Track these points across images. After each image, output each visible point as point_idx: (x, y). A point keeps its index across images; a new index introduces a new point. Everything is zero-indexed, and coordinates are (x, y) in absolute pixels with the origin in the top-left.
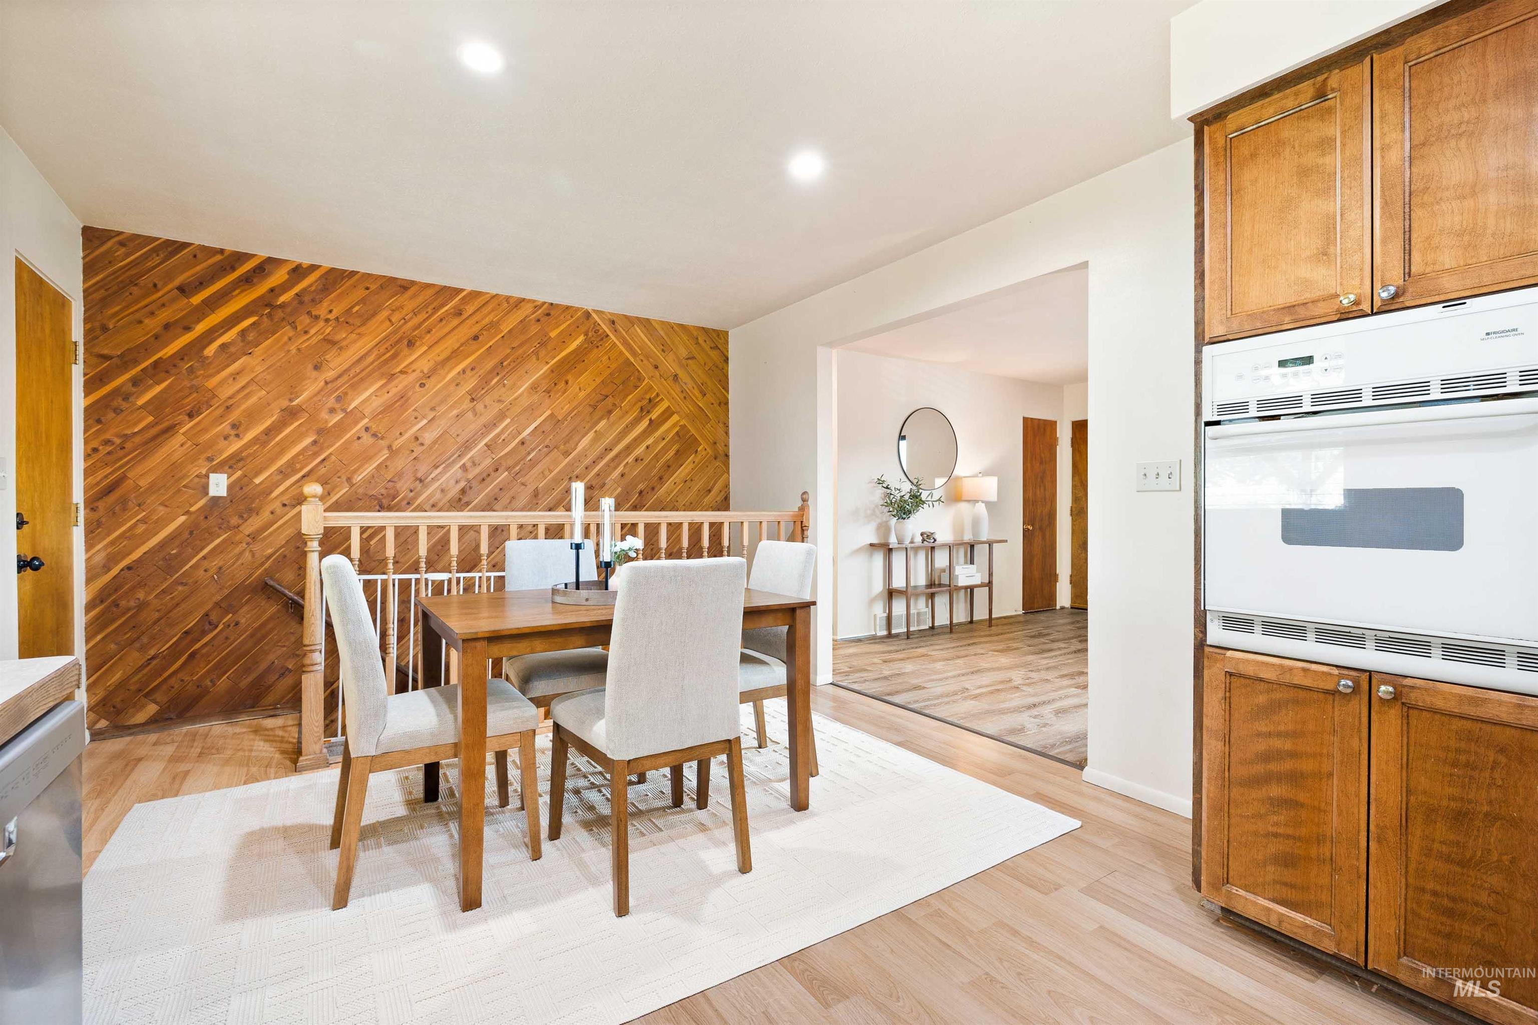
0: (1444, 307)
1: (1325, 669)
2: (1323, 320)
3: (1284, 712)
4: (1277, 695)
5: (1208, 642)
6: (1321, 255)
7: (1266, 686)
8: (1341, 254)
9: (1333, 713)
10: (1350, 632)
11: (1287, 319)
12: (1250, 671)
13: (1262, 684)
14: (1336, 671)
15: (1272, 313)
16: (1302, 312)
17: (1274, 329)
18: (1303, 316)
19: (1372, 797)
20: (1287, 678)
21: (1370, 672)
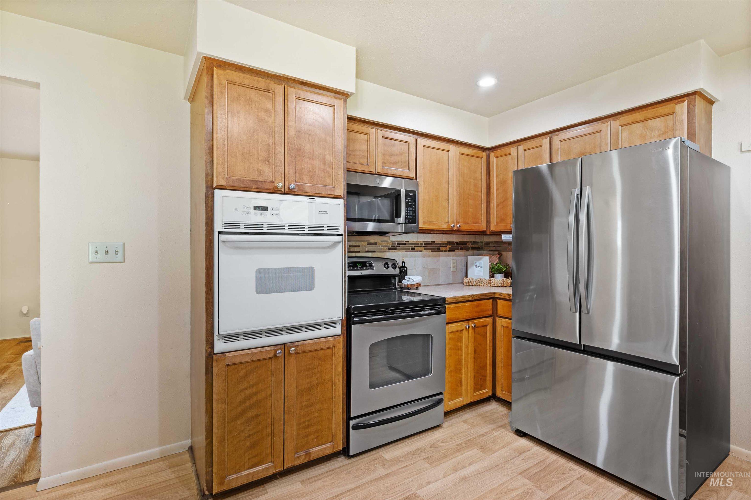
0: (309, 198)
1: (268, 348)
2: (268, 191)
3: (252, 375)
4: (249, 368)
5: (215, 352)
6: (266, 161)
7: (244, 365)
8: (275, 164)
9: (272, 367)
10: (278, 330)
11: (254, 186)
12: (238, 360)
13: (242, 365)
14: (273, 348)
15: (248, 181)
16: (260, 185)
17: (248, 189)
18: (260, 187)
19: (285, 396)
20: (254, 358)
21: (284, 344)
